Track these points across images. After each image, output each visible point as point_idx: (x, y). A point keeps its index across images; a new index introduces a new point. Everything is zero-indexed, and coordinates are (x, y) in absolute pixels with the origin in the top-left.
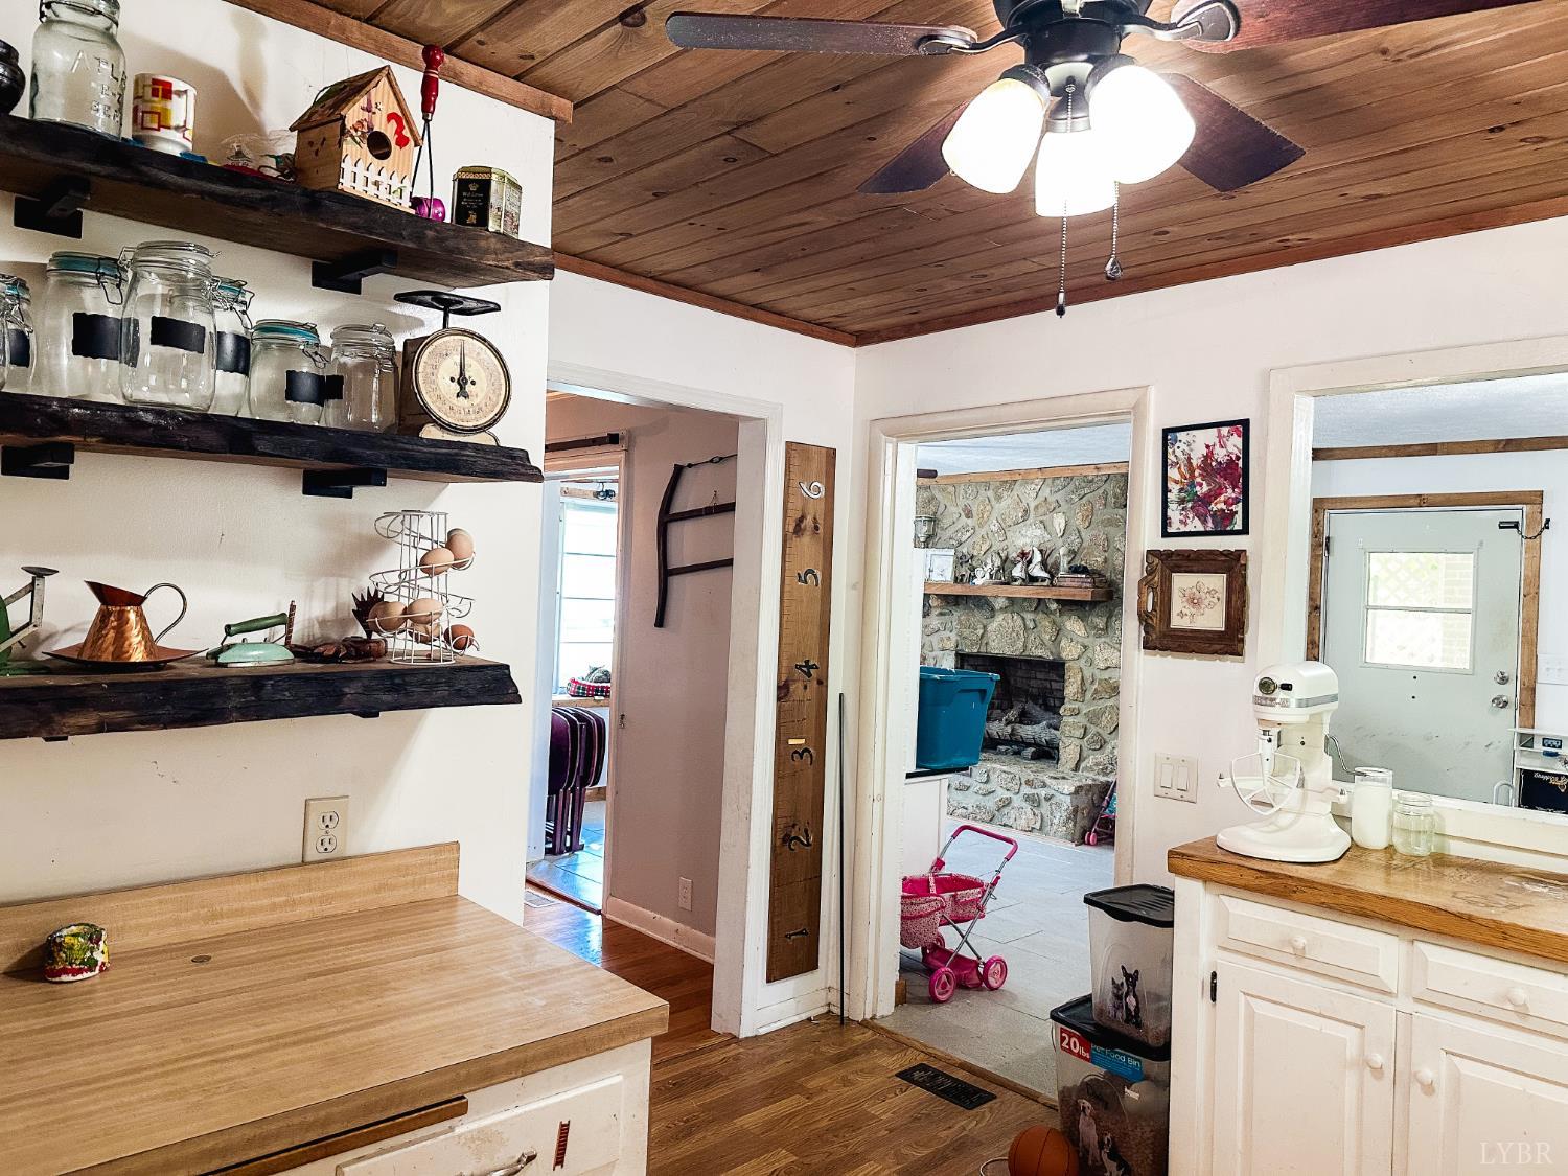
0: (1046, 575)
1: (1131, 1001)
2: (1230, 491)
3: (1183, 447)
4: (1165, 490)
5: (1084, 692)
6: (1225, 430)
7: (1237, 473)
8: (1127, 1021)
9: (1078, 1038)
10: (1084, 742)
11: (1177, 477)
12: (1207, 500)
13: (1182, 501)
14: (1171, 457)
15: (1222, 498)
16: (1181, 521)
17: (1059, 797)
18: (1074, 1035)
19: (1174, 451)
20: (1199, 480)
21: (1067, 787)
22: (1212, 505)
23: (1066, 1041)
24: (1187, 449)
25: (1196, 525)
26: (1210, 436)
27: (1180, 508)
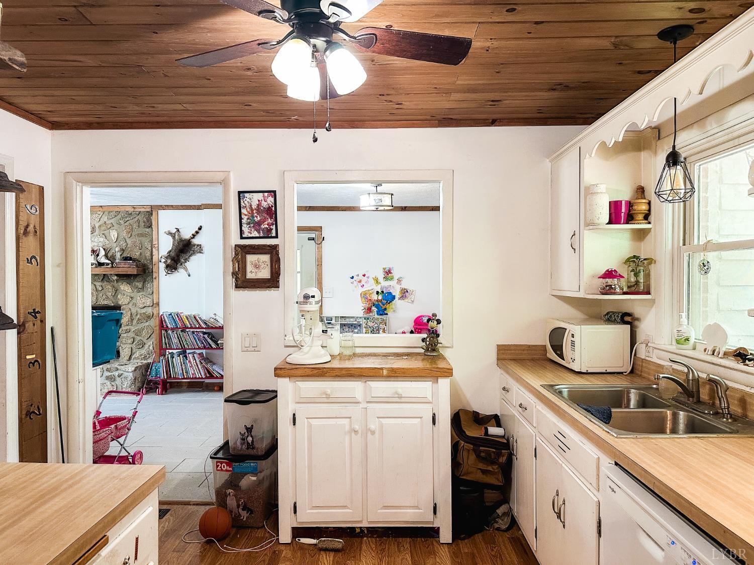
0: (109, 262)
1: (250, 439)
2: (269, 220)
3: (248, 200)
4: (241, 219)
5: (132, 320)
6: (266, 194)
7: (271, 212)
8: (248, 448)
9: (226, 463)
10: (134, 346)
11: (246, 213)
12: (259, 224)
13: (248, 224)
14: (242, 204)
15: (266, 223)
16: (249, 232)
17: (126, 374)
18: (224, 462)
19: (244, 201)
20: (256, 214)
21: (130, 368)
22: (262, 226)
23: (220, 466)
24: (249, 201)
25: (255, 234)
26: (260, 196)
27: (248, 226)
